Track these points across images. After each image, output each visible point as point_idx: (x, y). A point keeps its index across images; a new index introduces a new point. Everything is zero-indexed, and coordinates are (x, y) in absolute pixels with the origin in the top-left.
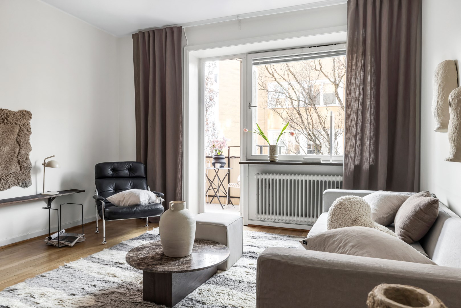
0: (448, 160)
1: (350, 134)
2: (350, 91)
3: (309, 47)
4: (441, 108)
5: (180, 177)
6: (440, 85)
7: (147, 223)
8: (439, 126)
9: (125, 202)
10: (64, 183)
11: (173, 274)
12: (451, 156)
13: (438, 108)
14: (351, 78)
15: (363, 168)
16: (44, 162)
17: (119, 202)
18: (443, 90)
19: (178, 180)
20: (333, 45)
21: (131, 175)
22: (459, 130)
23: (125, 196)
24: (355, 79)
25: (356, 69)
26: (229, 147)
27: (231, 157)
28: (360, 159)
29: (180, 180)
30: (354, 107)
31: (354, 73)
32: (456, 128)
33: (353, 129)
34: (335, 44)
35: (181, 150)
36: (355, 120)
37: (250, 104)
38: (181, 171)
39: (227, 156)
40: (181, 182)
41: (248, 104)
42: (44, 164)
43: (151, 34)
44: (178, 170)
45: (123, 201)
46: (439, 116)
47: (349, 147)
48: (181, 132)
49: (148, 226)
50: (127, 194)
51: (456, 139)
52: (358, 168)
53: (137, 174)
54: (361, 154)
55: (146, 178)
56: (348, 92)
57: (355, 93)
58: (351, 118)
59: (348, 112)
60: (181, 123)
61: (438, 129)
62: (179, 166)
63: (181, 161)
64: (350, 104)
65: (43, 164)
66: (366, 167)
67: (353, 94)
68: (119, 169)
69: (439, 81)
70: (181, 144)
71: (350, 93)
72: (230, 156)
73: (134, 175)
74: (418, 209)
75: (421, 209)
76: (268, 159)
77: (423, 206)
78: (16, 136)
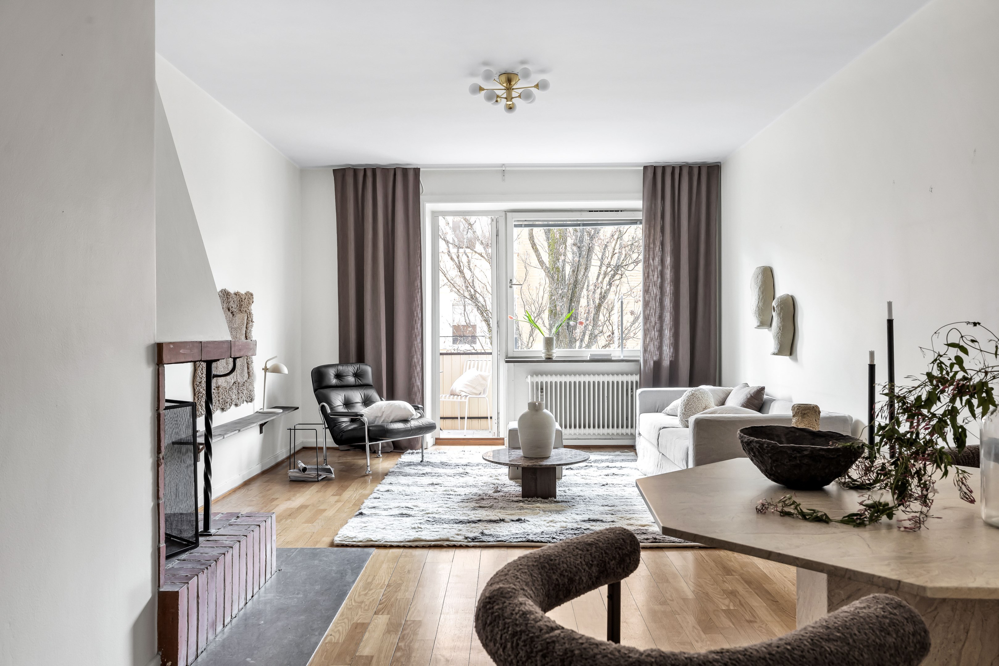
0: (774, 354)
1: (650, 324)
2: (648, 273)
3: (590, 211)
4: (761, 308)
5: (419, 383)
6: (760, 288)
7: (381, 452)
8: (759, 324)
12: (776, 351)
13: (758, 308)
14: (649, 258)
15: (663, 364)
16: (264, 365)
18: (763, 293)
19: (416, 389)
20: (618, 211)
21: (357, 383)
22: (782, 331)
23: (383, 410)
24: (653, 260)
25: (654, 248)
28: (658, 353)
29: (420, 387)
30: (652, 293)
31: (651, 253)
32: (780, 329)
33: (652, 319)
34: (621, 211)
35: (420, 345)
36: (654, 308)
37: (511, 280)
38: (421, 375)
41: (509, 281)
42: (266, 369)
44: (416, 374)
46: (759, 315)
47: (648, 339)
48: (420, 320)
49: (381, 455)
50: (385, 408)
51: (780, 337)
52: (658, 364)
53: (365, 382)
54: (660, 348)
56: (646, 275)
57: (654, 276)
58: (650, 305)
59: (647, 299)
60: (420, 306)
61: (758, 326)
62: (416, 368)
63: (421, 360)
64: (648, 289)
65: (263, 369)
66: (666, 363)
67: (651, 277)
68: (344, 374)
69: (760, 284)
70: (420, 336)
71: (648, 276)
73: (362, 383)
74: (749, 396)
75: (751, 396)
76: (543, 355)
77: (753, 393)
78: (245, 329)
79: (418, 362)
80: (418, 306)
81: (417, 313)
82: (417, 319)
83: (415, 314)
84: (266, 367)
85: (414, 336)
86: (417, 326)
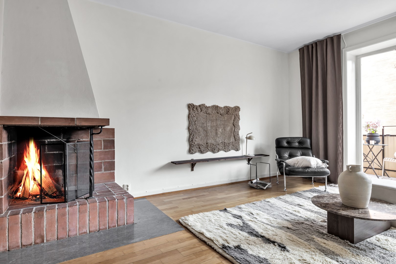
7: (313, 181)
9: (299, 165)
10: (256, 150)
11: (355, 219)
17: (295, 165)
19: (339, 152)
21: (300, 147)
23: (298, 160)
26: (383, 127)
27: (385, 136)
29: (341, 151)
35: (341, 129)
38: (342, 145)
39: (382, 134)
40: (342, 153)
42: (247, 138)
43: (314, 46)
44: (339, 144)
45: (297, 164)
48: (341, 115)
49: (313, 184)
50: (300, 159)
53: (304, 146)
55: (311, 149)
60: (341, 108)
62: (339, 141)
63: (342, 137)
65: (246, 138)
68: (291, 142)
70: (342, 124)
72: (385, 134)
73: (302, 147)
78: (233, 121)
79: (340, 138)
80: (340, 108)
81: (340, 112)
82: (340, 115)
83: (339, 113)
84: (247, 137)
85: (338, 124)
86: (340, 118)
